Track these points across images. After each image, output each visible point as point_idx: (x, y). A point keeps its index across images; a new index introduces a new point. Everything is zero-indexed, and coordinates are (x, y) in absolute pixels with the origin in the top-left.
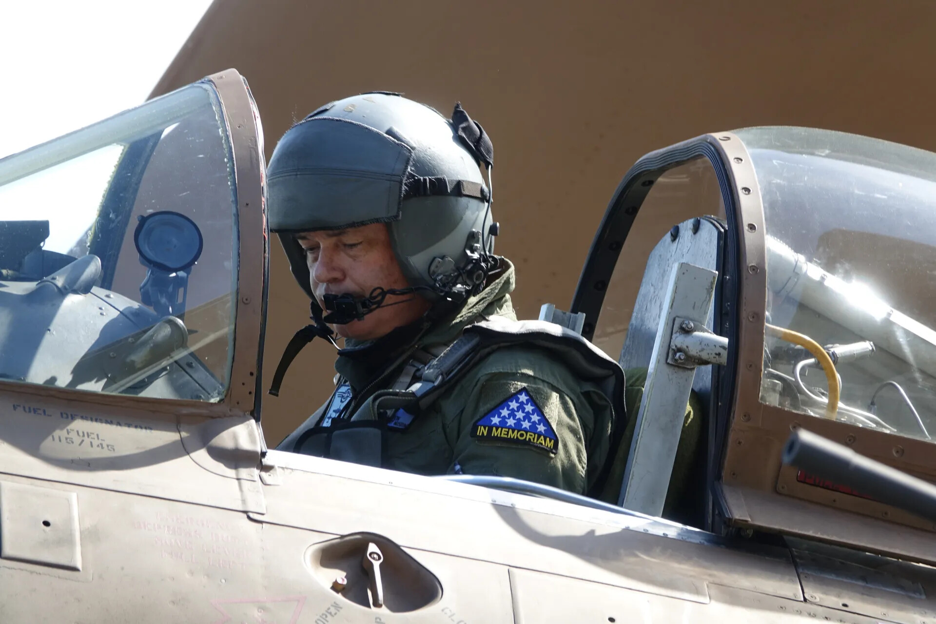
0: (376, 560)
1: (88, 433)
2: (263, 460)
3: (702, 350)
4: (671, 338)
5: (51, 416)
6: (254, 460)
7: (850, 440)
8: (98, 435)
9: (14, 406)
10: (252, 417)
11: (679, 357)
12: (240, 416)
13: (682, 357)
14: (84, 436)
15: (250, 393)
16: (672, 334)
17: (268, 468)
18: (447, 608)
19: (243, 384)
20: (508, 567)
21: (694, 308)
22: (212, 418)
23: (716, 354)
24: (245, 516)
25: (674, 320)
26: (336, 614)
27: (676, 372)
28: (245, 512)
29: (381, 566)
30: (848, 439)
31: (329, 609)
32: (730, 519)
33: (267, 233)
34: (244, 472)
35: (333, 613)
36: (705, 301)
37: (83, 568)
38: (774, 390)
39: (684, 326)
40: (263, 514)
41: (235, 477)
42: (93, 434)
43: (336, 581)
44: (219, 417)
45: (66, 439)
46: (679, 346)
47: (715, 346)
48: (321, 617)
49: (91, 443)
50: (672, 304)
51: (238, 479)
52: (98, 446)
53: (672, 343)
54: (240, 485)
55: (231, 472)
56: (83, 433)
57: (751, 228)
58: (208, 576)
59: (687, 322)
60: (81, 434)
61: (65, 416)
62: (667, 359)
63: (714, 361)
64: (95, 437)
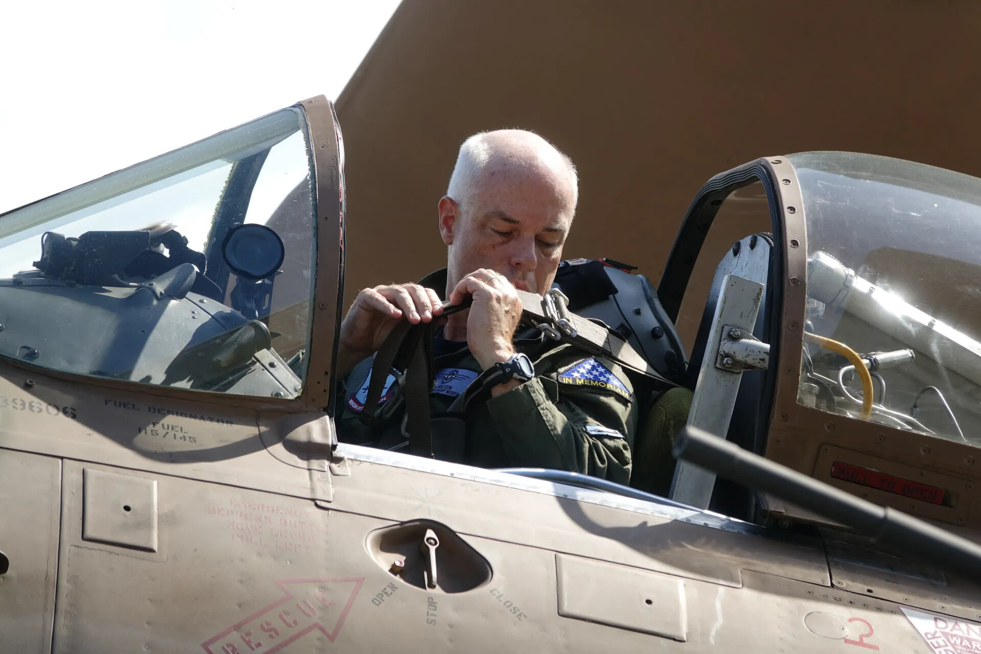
0: (433, 545)
1: (172, 426)
2: (333, 452)
3: (748, 355)
4: (720, 344)
5: (139, 410)
6: (325, 452)
7: (880, 440)
8: (181, 428)
9: (106, 401)
10: (326, 413)
11: (727, 362)
12: (315, 413)
13: (730, 362)
14: (168, 428)
15: (325, 391)
16: (720, 341)
17: (338, 460)
18: (496, 590)
19: (319, 383)
20: (555, 553)
21: (741, 317)
22: (289, 413)
23: (761, 359)
24: (313, 503)
25: (723, 328)
26: (391, 594)
27: (724, 376)
28: (313, 500)
29: (437, 550)
30: (879, 438)
31: (385, 589)
32: (766, 511)
33: (343, 244)
34: (315, 464)
35: (389, 593)
36: (751, 310)
37: (159, 548)
38: (810, 393)
39: (731, 333)
40: (329, 502)
41: (306, 467)
42: (177, 427)
43: (394, 564)
44: (296, 413)
45: (152, 431)
46: (727, 352)
47: (760, 352)
48: (377, 596)
49: (175, 435)
50: (721, 313)
51: (309, 470)
52: (181, 438)
53: (720, 350)
54: (310, 475)
55: (303, 464)
56: (168, 426)
57: (794, 244)
58: (274, 558)
59: (734, 330)
60: (166, 427)
61: (152, 410)
62: (715, 364)
63: (759, 365)
64: (180, 431)
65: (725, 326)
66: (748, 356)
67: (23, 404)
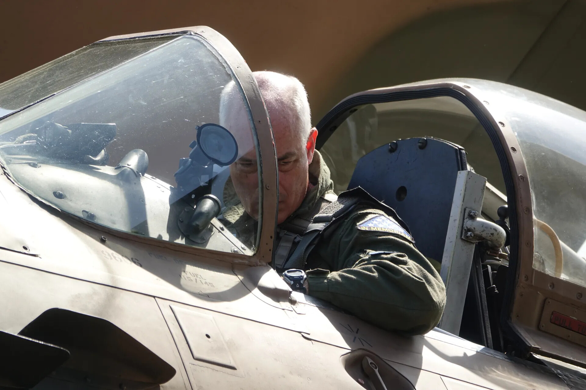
0: (375, 368)
1: (195, 274)
2: (290, 297)
4: (463, 222)
5: (171, 261)
6: (286, 296)
7: (579, 296)
8: (200, 275)
9: (149, 253)
10: (271, 267)
11: (471, 235)
12: (265, 266)
13: (473, 235)
14: (194, 276)
15: (270, 250)
16: (464, 219)
17: (294, 302)
19: (267, 244)
20: (440, 376)
21: (475, 202)
22: (250, 266)
23: (491, 234)
24: (301, 335)
25: (465, 210)
27: (466, 245)
36: (480, 197)
37: (237, 367)
39: (471, 214)
40: (309, 334)
41: (281, 308)
42: (198, 275)
44: (254, 266)
45: (188, 278)
46: (469, 227)
47: (491, 228)
49: (201, 281)
50: (464, 199)
51: (283, 309)
52: (205, 284)
53: (464, 226)
54: (286, 314)
55: (278, 305)
56: (192, 273)
57: (513, 150)
58: (300, 376)
59: (474, 211)
63: (488, 238)
64: (200, 277)
65: (467, 209)
66: (483, 231)
67: (109, 255)
